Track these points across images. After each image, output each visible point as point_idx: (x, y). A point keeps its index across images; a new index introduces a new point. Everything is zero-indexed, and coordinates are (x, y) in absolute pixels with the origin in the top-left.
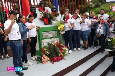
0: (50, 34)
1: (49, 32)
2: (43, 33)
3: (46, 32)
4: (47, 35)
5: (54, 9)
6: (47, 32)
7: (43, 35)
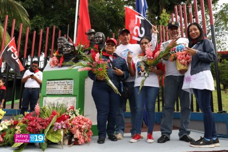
0: (59, 87)
1: (59, 81)
2: (47, 82)
3: (53, 82)
7: (47, 87)
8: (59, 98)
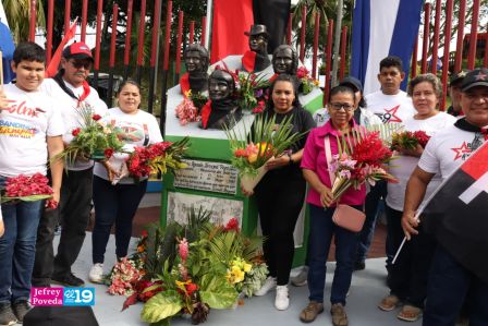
3: (190, 161)
4: (191, 173)
8: (203, 197)
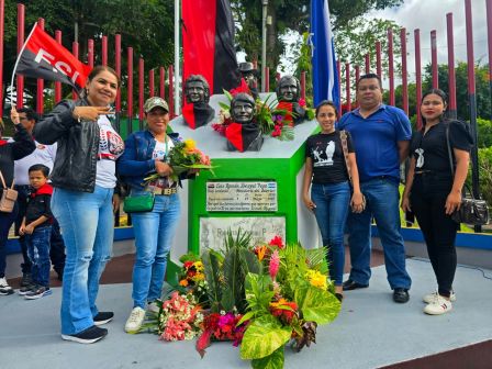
0: (242, 196)
1: (240, 184)
2: (208, 184)
4: (226, 195)
5: (287, 87)
6: (230, 183)
7: (208, 195)
